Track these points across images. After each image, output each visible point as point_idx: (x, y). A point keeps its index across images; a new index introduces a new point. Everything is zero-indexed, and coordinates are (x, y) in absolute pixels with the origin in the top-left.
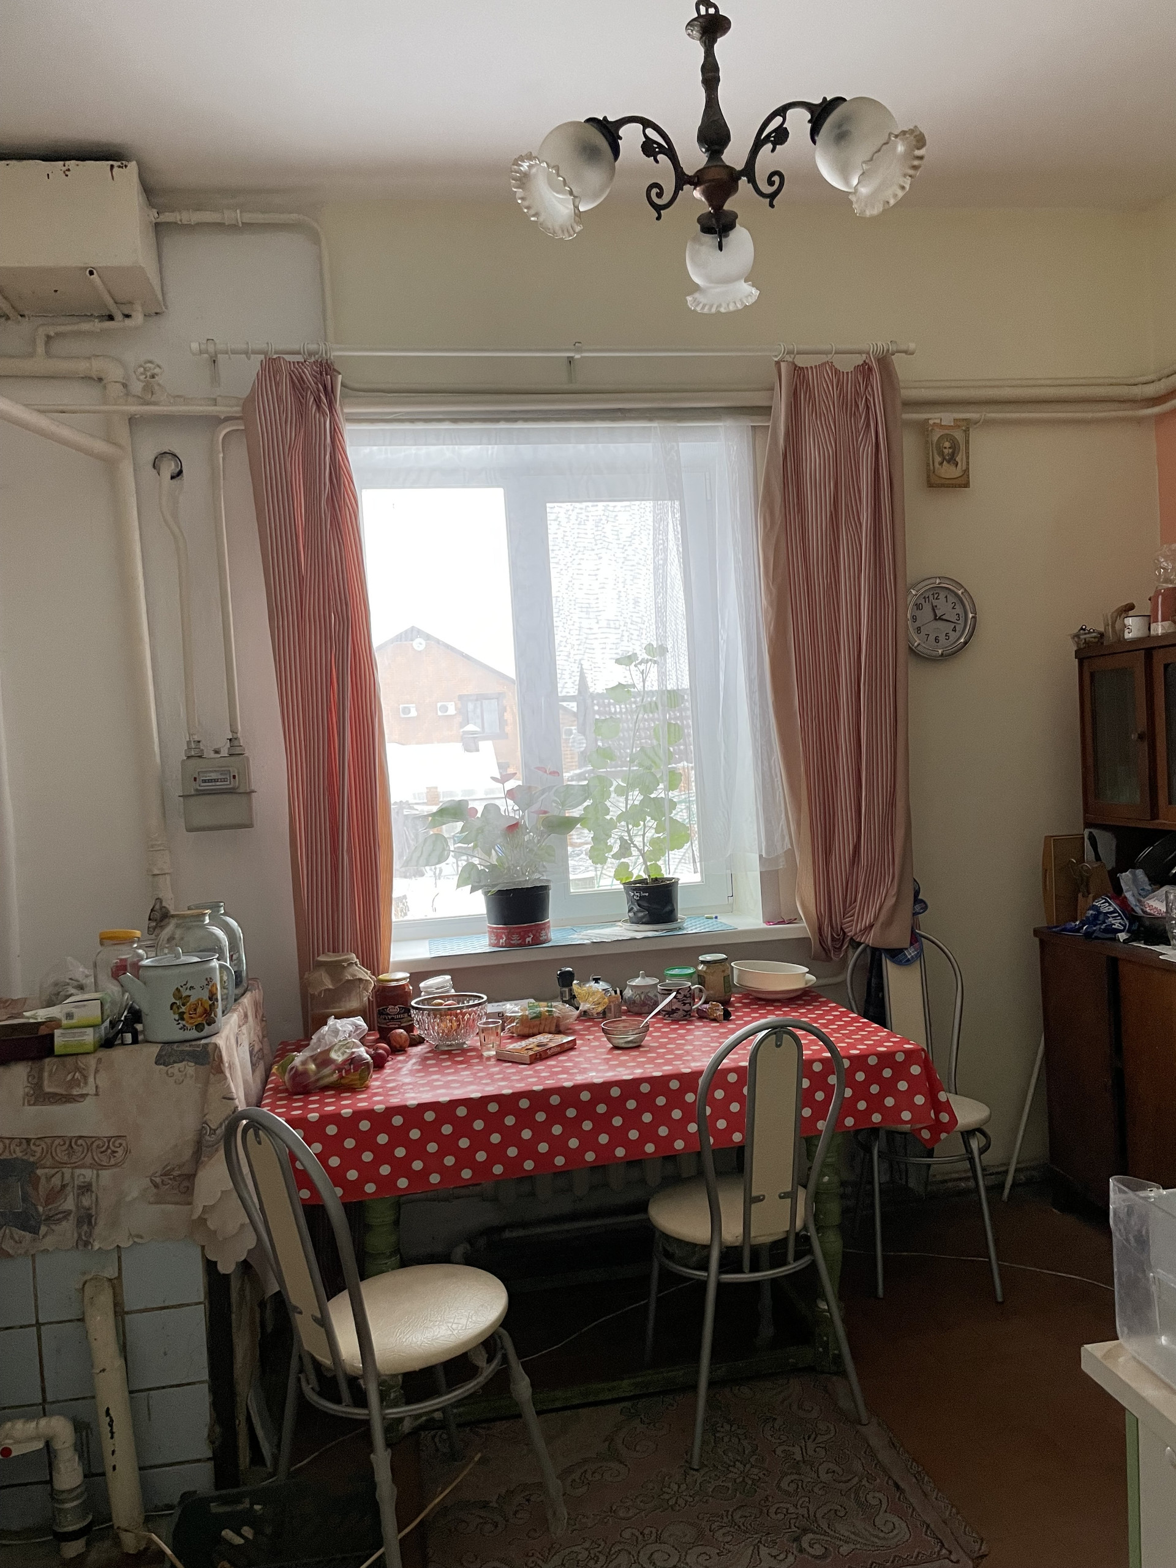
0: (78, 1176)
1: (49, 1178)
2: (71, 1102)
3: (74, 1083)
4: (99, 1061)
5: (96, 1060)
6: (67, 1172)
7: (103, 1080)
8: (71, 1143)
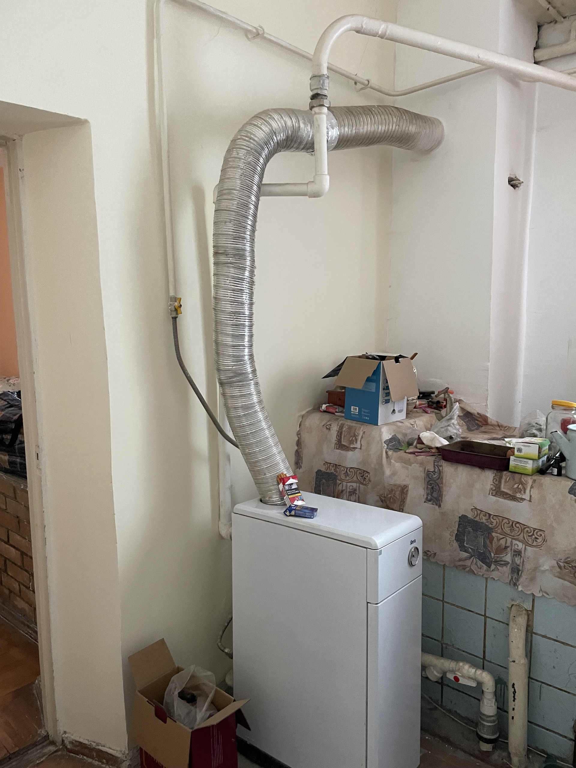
0: (515, 544)
1: (499, 540)
2: (515, 501)
3: (519, 490)
4: (534, 481)
5: (532, 480)
6: (509, 540)
7: (535, 493)
8: (513, 524)
